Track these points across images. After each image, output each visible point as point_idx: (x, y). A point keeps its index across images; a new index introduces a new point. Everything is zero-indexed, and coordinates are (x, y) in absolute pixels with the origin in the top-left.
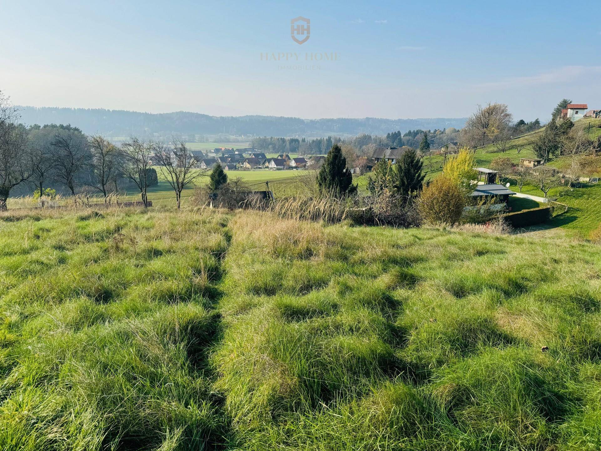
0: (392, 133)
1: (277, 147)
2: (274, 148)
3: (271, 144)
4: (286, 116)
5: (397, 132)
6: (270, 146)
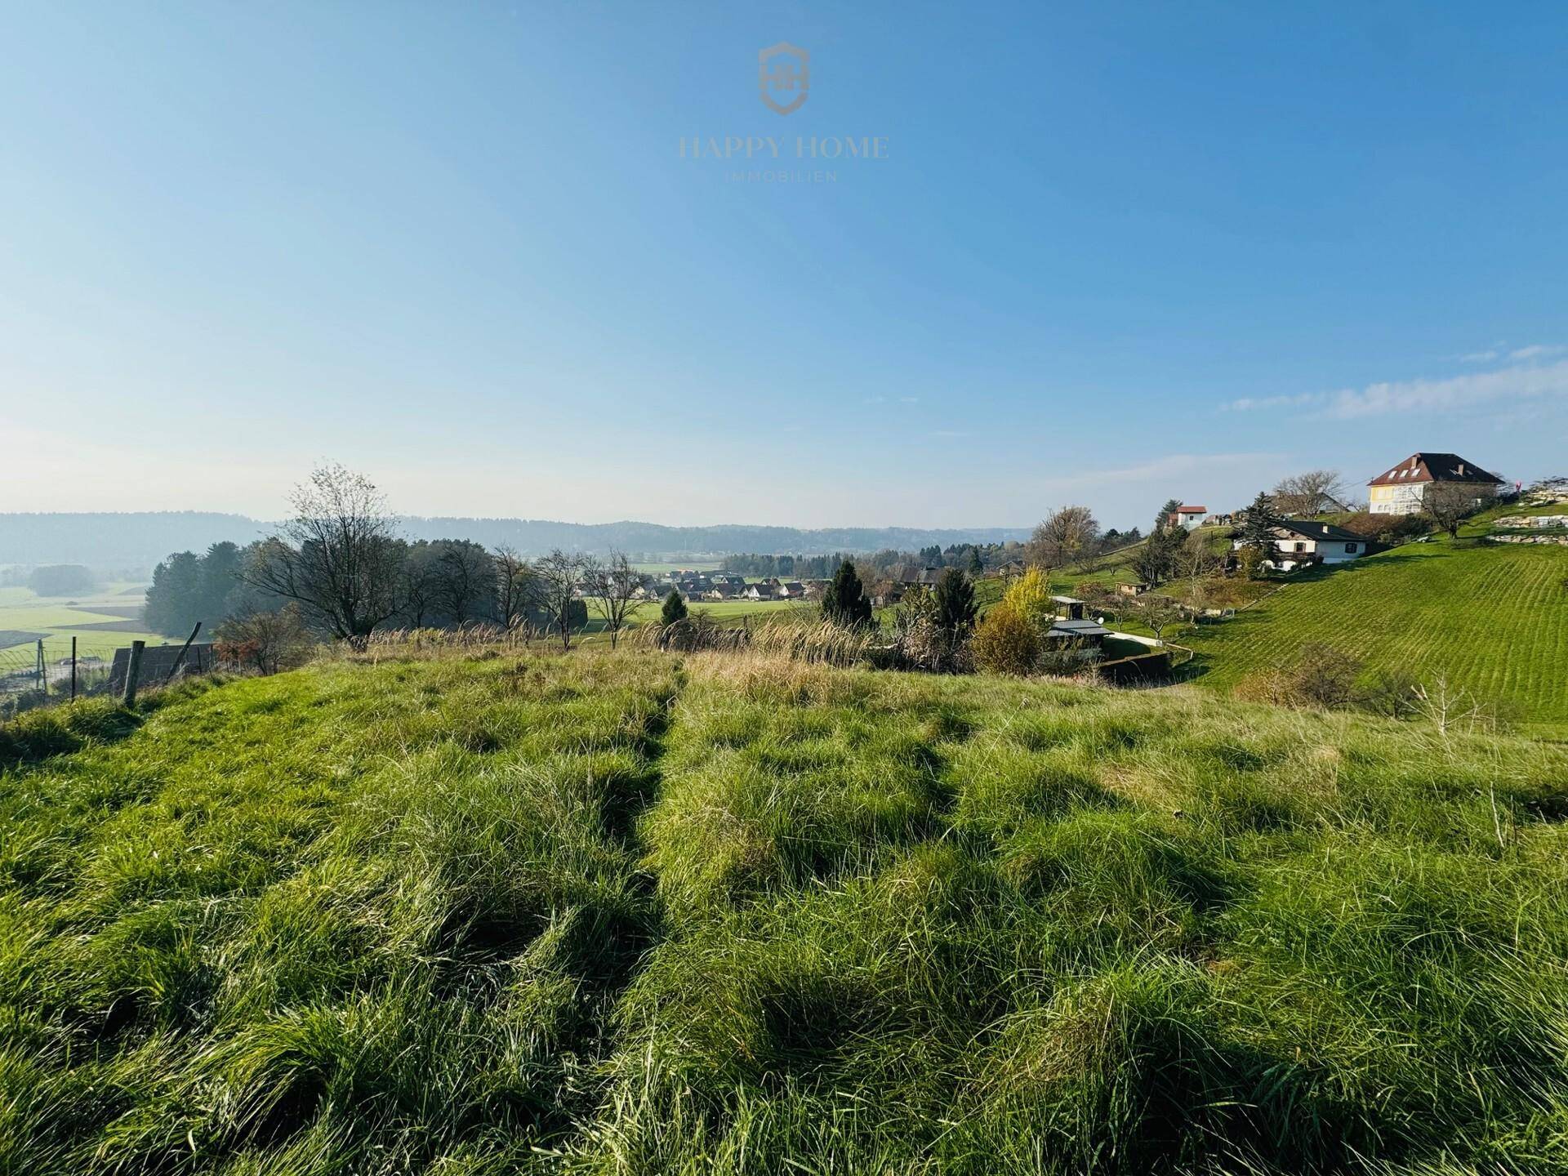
0: (928, 549)
1: (761, 568)
2: (756, 570)
3: (752, 564)
4: (775, 526)
6: (751, 567)
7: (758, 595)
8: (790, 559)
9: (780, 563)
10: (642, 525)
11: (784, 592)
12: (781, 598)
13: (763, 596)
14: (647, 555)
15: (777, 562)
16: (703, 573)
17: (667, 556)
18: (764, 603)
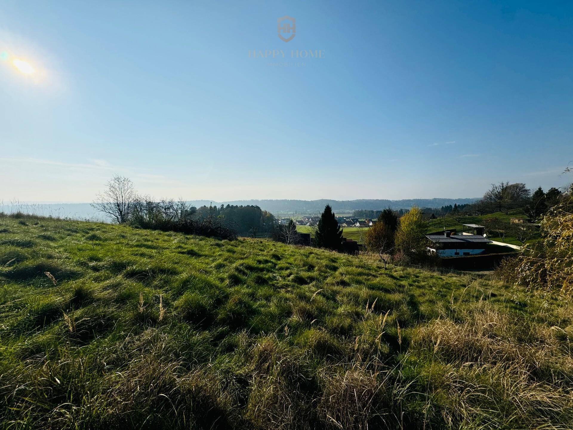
0: (446, 206)
1: (368, 215)
2: (367, 216)
3: (365, 214)
4: (380, 199)
5: (449, 206)
6: (364, 215)
9: (376, 213)
11: (371, 224)
12: (369, 226)
13: (361, 226)
15: (375, 213)
16: (345, 217)
18: (359, 228)
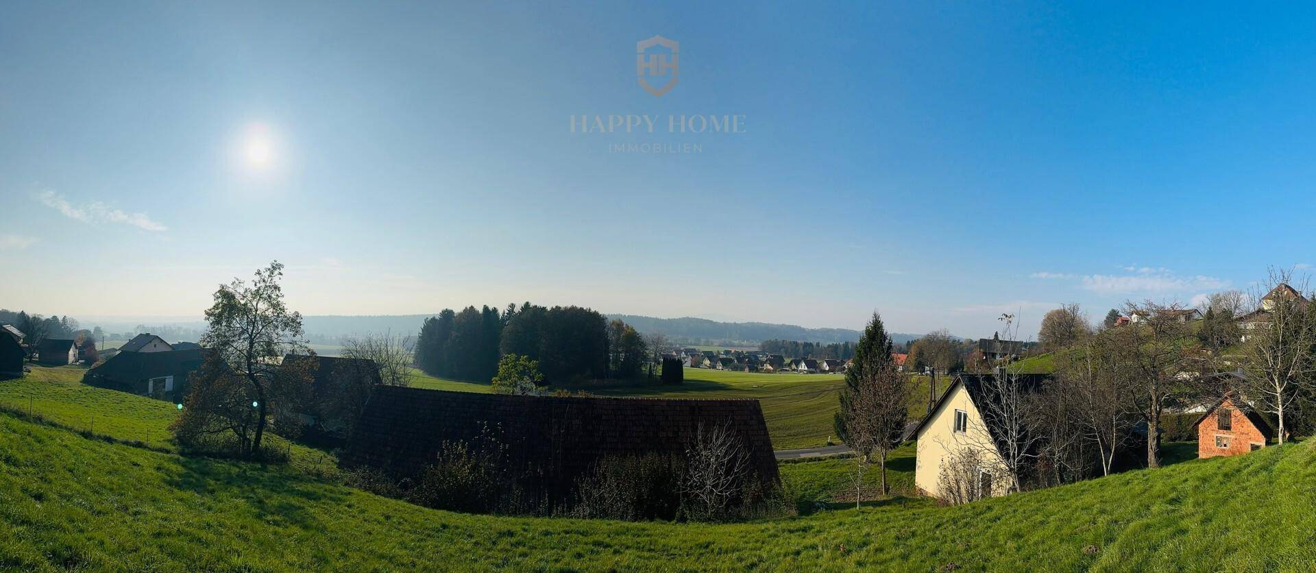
3: (780, 348)
7: (806, 369)
8: (811, 344)
10: (698, 320)
11: (826, 366)
12: (824, 372)
13: (811, 369)
14: (703, 340)
16: (748, 353)
17: (717, 342)
18: (813, 375)
